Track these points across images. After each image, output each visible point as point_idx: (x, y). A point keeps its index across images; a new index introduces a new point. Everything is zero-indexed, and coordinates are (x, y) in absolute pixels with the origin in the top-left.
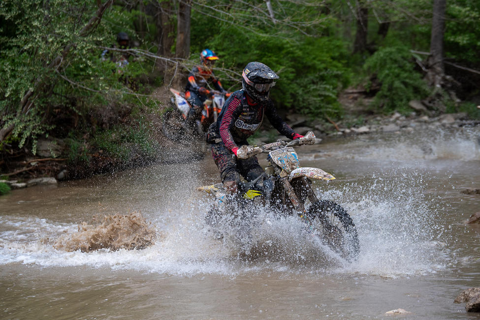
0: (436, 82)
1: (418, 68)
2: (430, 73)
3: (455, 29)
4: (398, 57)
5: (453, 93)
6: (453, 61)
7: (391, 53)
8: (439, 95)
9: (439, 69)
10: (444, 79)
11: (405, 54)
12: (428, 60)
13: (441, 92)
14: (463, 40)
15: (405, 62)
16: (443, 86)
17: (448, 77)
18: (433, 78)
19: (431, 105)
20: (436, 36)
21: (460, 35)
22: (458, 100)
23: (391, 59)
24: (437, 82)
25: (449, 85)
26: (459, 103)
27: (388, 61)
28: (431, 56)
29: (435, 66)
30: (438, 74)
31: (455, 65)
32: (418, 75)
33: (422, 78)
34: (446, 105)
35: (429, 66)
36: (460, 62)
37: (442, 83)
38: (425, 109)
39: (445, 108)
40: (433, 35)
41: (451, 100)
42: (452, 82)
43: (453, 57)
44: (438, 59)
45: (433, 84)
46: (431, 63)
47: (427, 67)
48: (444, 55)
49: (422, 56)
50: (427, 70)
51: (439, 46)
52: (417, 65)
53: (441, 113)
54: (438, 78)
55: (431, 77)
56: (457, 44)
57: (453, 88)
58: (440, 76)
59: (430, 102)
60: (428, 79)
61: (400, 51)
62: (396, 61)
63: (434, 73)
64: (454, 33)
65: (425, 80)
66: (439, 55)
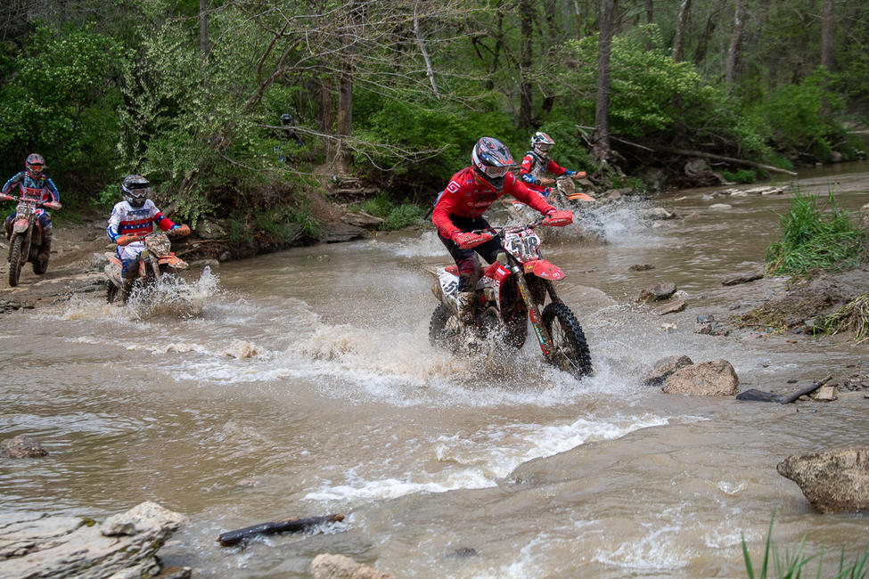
0: (601, 157)
1: (583, 143)
2: (595, 148)
3: (619, 103)
4: (563, 131)
5: (619, 168)
6: (618, 136)
7: (556, 128)
8: (605, 171)
9: (604, 144)
10: (609, 154)
11: (571, 129)
12: (593, 135)
13: (607, 167)
14: (627, 114)
15: (570, 137)
16: (608, 161)
17: (613, 152)
18: (599, 153)
19: (598, 180)
20: (601, 111)
21: (624, 109)
22: (624, 175)
23: (556, 134)
24: (603, 156)
25: (615, 160)
26: (625, 178)
28: (596, 131)
29: (601, 142)
30: (603, 149)
31: (620, 140)
32: (584, 150)
33: (588, 153)
35: (595, 140)
36: (625, 136)
37: (608, 158)
38: (591, 184)
39: (612, 183)
40: (598, 111)
42: (617, 157)
43: (618, 132)
44: (603, 133)
45: (599, 159)
46: (596, 138)
47: (593, 142)
48: (609, 130)
49: (587, 131)
50: (592, 146)
51: (604, 121)
52: (583, 140)
54: (604, 153)
55: (596, 152)
56: (622, 118)
57: (620, 163)
58: (605, 151)
59: (596, 178)
60: (594, 154)
61: (565, 125)
63: (600, 148)
64: (618, 108)
65: (591, 155)
66: (605, 130)
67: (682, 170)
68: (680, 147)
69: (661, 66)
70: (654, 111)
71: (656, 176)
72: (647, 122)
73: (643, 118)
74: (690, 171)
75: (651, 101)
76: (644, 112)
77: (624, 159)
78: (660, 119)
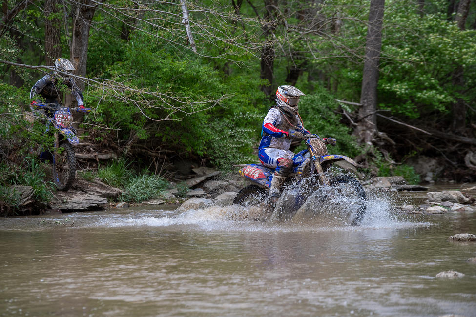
0: (366, 139)
1: (345, 121)
2: (359, 128)
3: (391, 75)
4: (322, 106)
5: (387, 154)
6: (388, 114)
7: (313, 101)
8: (370, 155)
9: (370, 123)
10: (376, 135)
11: (331, 103)
12: (357, 112)
13: (373, 150)
14: (400, 88)
15: (330, 113)
16: (374, 143)
17: (381, 134)
18: (363, 134)
20: (368, 84)
21: (397, 83)
22: (393, 162)
23: (313, 108)
24: (369, 138)
25: (382, 143)
26: (393, 165)
27: (310, 111)
28: (362, 107)
29: (366, 120)
30: (369, 129)
31: (389, 119)
32: (346, 129)
33: (350, 133)
34: (379, 167)
35: (359, 118)
36: (397, 116)
37: (374, 140)
39: (378, 170)
40: (364, 84)
41: (385, 161)
42: (384, 140)
43: (389, 109)
44: (370, 110)
45: (363, 141)
46: (361, 115)
47: (356, 120)
48: (377, 107)
50: (356, 124)
51: (371, 96)
52: (345, 117)
53: (373, 176)
54: (370, 133)
55: (361, 133)
56: (394, 93)
57: (387, 147)
58: (371, 132)
60: (358, 135)
61: (324, 99)
62: (319, 111)
63: (364, 128)
64: (390, 80)
65: (353, 136)
66: (371, 107)
67: (462, 161)
68: (459, 133)
69: (443, 32)
70: (432, 87)
71: (429, 166)
72: (424, 99)
73: (419, 95)
74: (471, 163)
75: (429, 75)
76: (420, 87)
77: (393, 143)
78: (439, 97)
